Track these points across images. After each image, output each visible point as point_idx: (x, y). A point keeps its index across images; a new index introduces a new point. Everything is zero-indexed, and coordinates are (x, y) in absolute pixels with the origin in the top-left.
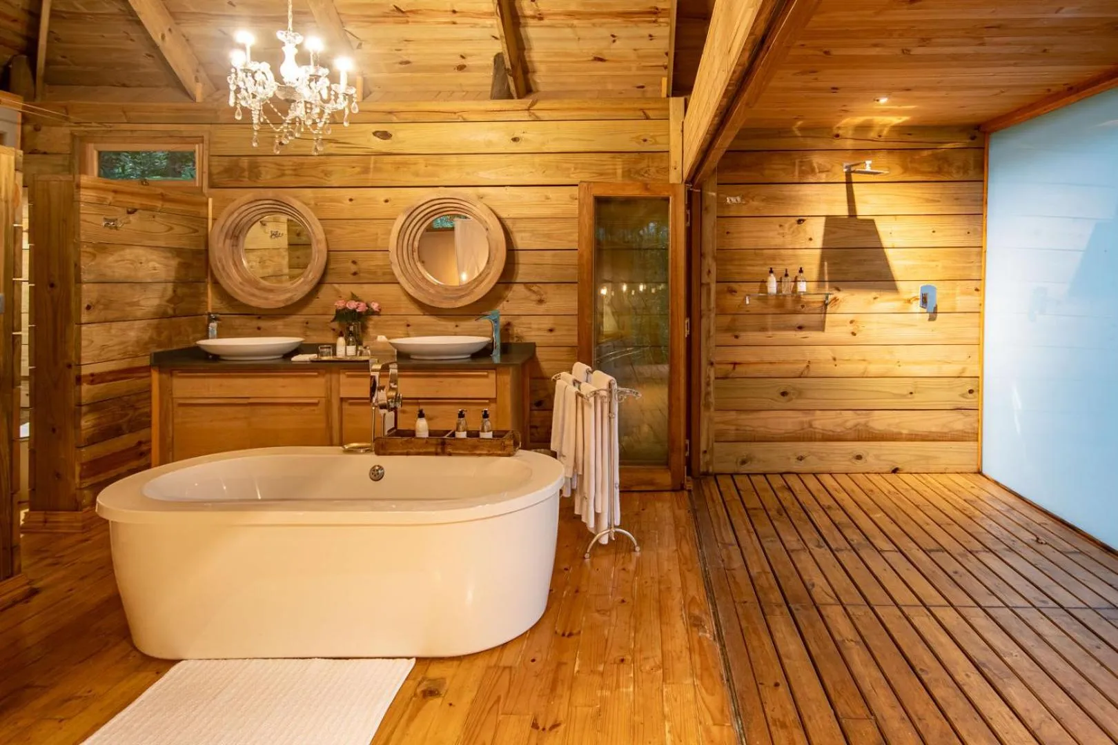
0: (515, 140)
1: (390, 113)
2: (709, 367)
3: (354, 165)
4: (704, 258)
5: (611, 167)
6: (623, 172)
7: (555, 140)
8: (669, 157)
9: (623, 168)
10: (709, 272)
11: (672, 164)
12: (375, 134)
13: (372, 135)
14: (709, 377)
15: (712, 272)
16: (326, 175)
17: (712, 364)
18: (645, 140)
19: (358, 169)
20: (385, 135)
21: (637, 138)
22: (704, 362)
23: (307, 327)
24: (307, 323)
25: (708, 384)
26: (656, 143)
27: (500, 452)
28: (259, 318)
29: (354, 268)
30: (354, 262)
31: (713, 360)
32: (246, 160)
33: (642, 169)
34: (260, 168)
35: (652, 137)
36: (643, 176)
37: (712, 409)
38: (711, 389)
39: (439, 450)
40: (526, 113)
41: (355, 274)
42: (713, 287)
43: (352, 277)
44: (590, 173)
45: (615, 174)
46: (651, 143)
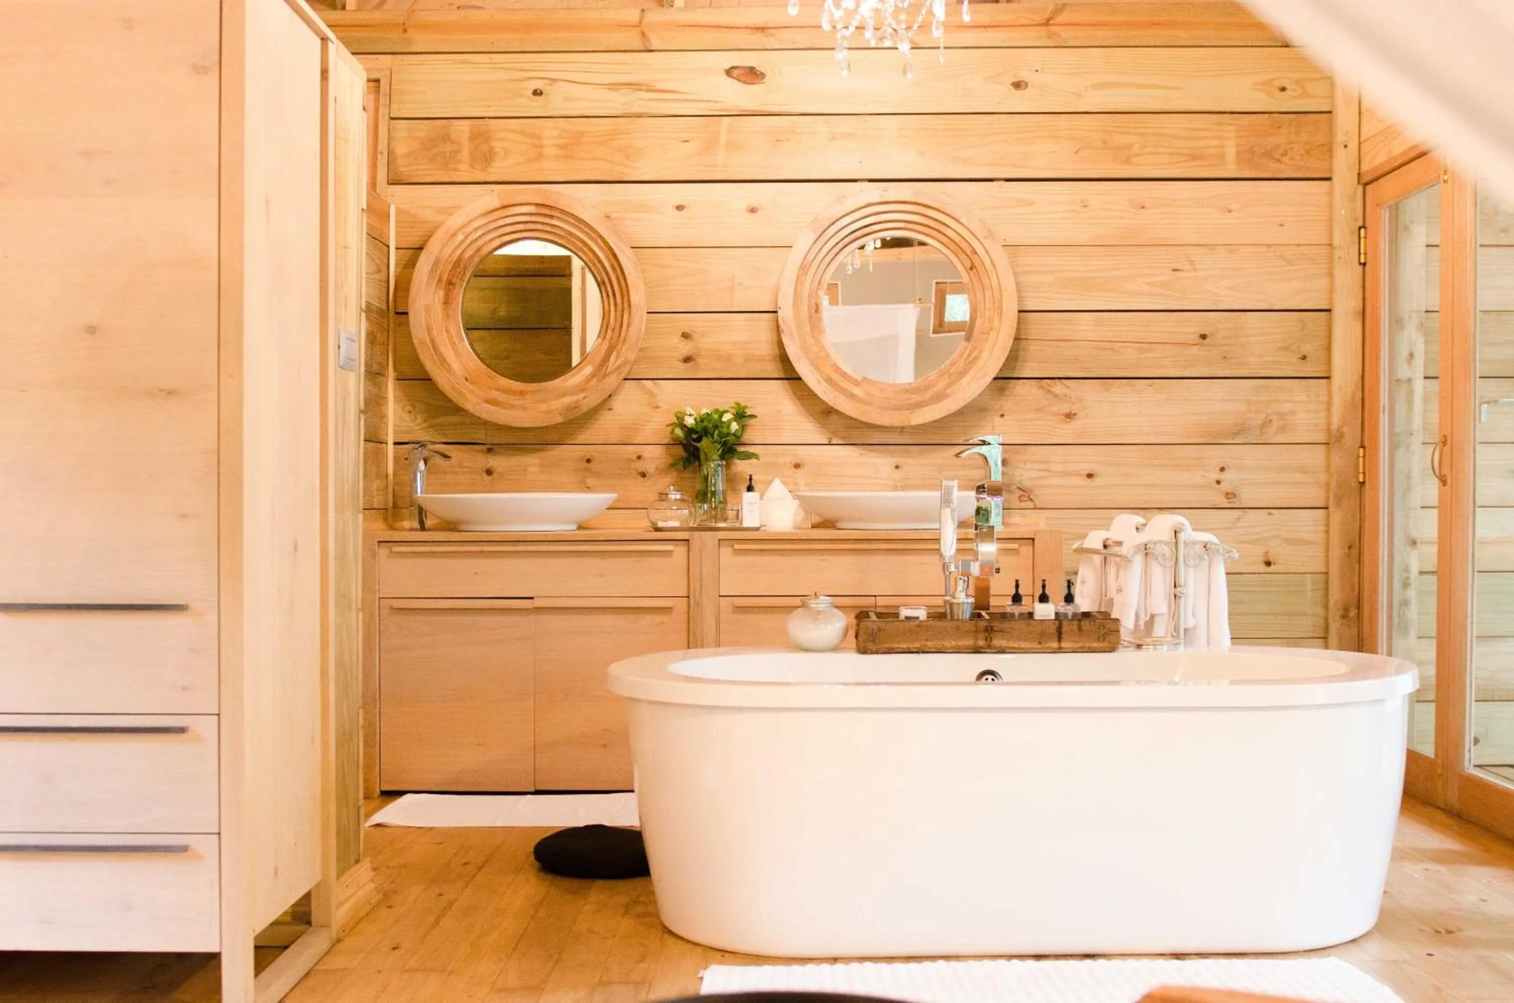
0: (1017, 85)
1: (762, 29)
2: (1408, 548)
3: (686, 136)
4: (1402, 327)
5: (1214, 142)
6: (1238, 153)
7: (1097, 87)
8: (1331, 123)
9: (1238, 145)
10: (1411, 355)
11: (1340, 137)
12: (729, 72)
13: (725, 76)
14: (1407, 570)
15: (1416, 355)
16: (627, 156)
17: (1414, 543)
18: (1283, 89)
19: (692, 146)
20: (752, 75)
21: (1268, 83)
22: (1399, 539)
23: (586, 470)
24: (588, 461)
25: (1406, 585)
26: (1305, 95)
27: (1095, 645)
28: (490, 450)
29: (686, 349)
30: (685, 336)
31: (1415, 534)
32: (465, 125)
33: (1277, 147)
34: (494, 144)
35: (1298, 82)
36: (1279, 161)
37: (1413, 634)
38: (1412, 593)
39: (981, 643)
40: (1043, 31)
41: (687, 360)
42: (1419, 384)
43: (683, 366)
44: (1172, 154)
45: (1222, 156)
46: (1295, 94)
